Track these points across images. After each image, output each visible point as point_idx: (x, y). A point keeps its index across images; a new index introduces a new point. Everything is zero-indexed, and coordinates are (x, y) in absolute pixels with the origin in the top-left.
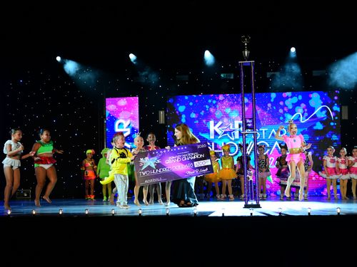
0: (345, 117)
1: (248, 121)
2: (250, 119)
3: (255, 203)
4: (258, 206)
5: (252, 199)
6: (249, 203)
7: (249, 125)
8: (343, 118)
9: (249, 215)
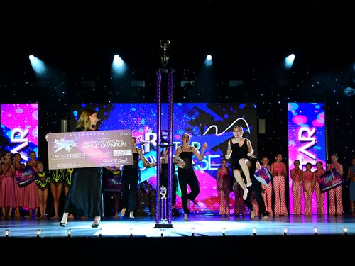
0: (262, 130)
1: (164, 133)
2: (166, 131)
3: (167, 223)
4: (170, 226)
5: (164, 218)
6: (161, 223)
7: (165, 138)
8: (260, 132)
9: (160, 236)
